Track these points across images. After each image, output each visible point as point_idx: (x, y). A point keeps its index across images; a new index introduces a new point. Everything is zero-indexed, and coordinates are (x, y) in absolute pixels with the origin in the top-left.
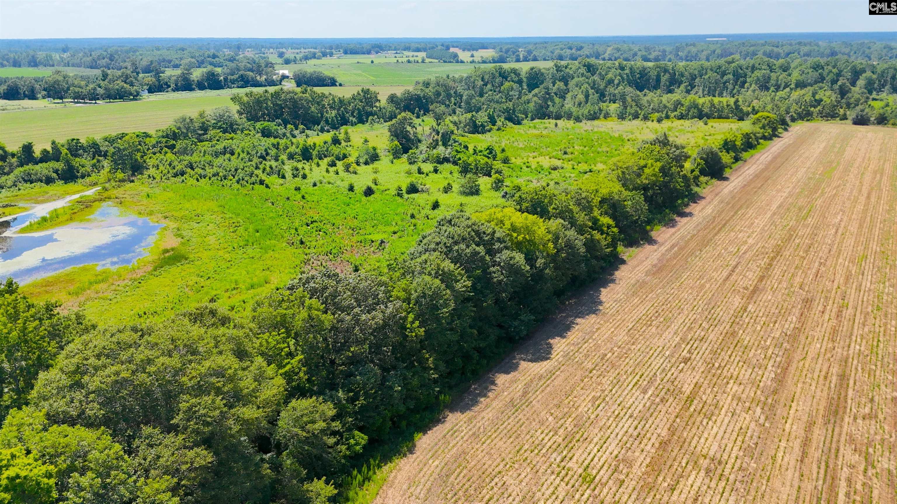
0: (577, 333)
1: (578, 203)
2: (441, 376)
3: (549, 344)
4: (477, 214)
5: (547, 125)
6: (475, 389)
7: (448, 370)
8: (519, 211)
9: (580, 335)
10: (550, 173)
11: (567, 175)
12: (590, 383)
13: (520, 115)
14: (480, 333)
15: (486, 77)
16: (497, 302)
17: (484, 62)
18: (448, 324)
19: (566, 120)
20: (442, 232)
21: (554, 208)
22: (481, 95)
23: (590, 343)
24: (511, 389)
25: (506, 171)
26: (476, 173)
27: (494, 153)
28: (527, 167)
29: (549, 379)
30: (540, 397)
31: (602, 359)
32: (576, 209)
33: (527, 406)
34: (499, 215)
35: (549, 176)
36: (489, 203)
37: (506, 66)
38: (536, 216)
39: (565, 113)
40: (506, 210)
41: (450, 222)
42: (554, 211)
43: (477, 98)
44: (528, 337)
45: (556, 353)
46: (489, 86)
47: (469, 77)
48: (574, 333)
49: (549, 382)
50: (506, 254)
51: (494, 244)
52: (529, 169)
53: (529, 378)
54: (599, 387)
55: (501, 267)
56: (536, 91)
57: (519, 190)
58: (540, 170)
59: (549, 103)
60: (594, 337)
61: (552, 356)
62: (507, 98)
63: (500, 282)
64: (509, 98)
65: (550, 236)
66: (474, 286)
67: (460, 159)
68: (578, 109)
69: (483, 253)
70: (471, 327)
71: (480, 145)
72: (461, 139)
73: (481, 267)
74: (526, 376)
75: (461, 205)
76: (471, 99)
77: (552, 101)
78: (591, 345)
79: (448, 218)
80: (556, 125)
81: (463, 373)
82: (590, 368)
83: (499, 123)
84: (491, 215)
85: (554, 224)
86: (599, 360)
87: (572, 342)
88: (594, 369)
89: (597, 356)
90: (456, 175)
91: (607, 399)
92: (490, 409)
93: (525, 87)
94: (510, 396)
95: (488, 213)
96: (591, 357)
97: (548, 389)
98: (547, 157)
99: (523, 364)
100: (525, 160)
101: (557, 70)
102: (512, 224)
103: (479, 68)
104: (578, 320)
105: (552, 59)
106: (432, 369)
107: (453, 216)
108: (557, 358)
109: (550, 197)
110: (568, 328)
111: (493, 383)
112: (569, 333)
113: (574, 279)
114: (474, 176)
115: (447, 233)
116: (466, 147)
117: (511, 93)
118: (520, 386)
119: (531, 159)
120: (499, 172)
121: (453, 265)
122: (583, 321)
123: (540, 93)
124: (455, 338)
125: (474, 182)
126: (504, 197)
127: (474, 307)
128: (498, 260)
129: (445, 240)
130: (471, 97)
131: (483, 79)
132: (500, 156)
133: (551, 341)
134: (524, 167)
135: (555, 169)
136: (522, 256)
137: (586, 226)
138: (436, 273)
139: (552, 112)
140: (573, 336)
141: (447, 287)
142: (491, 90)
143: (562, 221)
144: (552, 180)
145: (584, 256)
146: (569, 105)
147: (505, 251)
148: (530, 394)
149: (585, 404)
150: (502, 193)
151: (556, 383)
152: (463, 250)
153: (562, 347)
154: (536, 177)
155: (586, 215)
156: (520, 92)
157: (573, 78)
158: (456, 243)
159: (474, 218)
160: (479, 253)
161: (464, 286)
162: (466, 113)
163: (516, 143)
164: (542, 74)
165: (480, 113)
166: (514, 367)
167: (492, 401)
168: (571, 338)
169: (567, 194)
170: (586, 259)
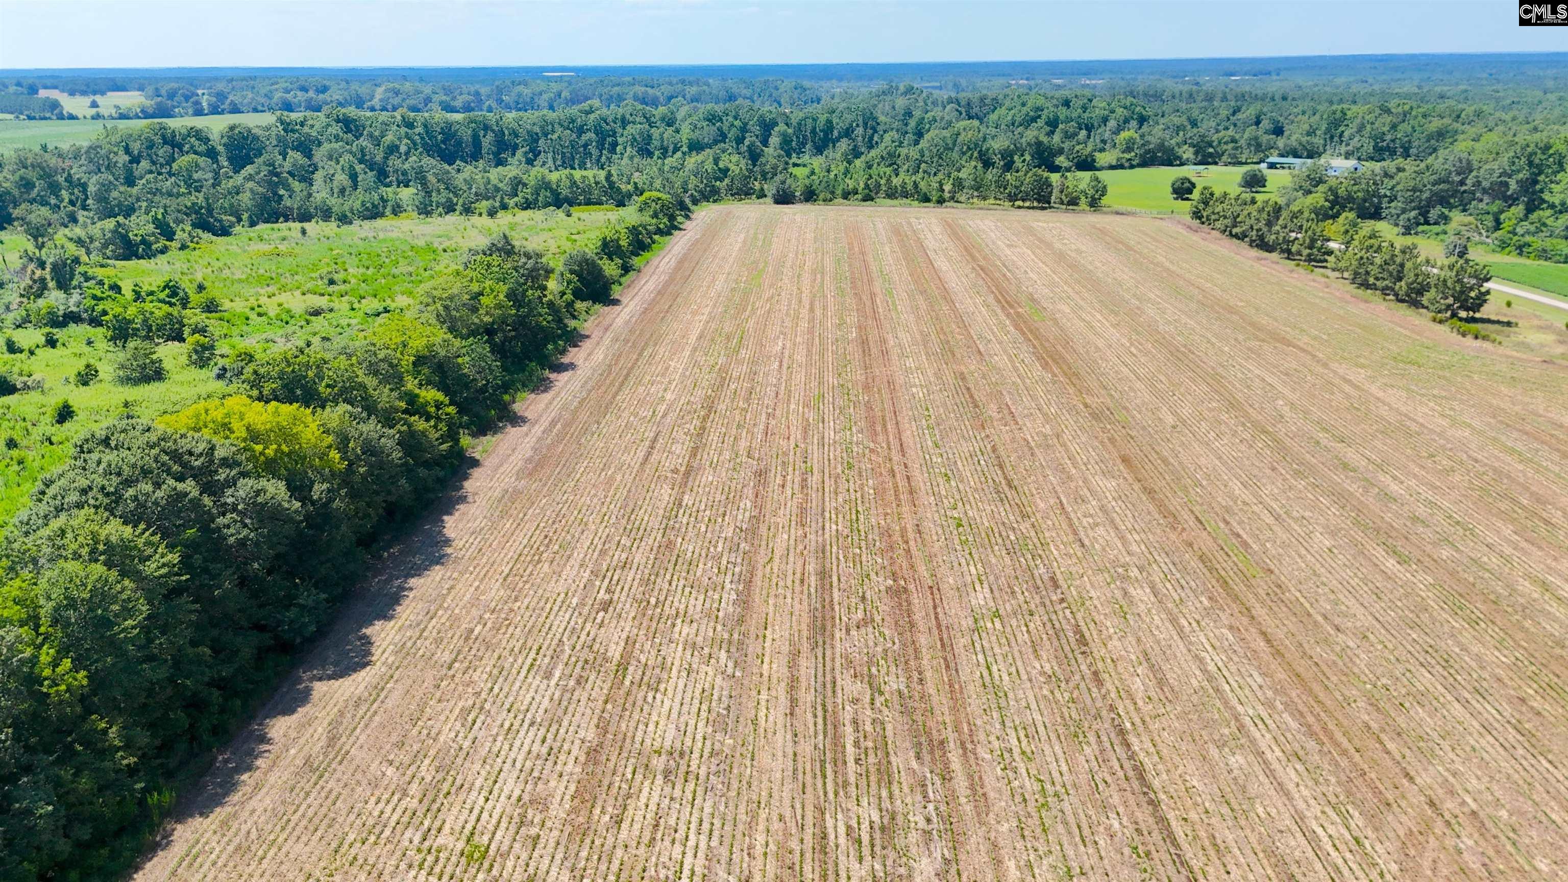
0: (413, 604)
1: (373, 371)
2: (143, 757)
3: (365, 637)
4: (167, 417)
5: (286, 233)
6: (226, 761)
7: (158, 742)
8: (259, 399)
9: (419, 606)
10: (308, 322)
11: (343, 322)
12: (453, 686)
13: (224, 218)
14: (216, 651)
15: (136, 147)
16: (243, 582)
17: (123, 117)
18: (140, 648)
19: (320, 222)
20: (92, 465)
21: (328, 386)
22: (130, 181)
23: (440, 617)
24: (302, 741)
25: (215, 326)
26: (147, 337)
27: (181, 294)
28: (260, 315)
29: (375, 701)
30: (363, 738)
31: (467, 639)
32: (371, 382)
33: (340, 763)
34: (218, 415)
35: (309, 328)
36: (188, 392)
37: (174, 124)
38: (296, 405)
39: (316, 208)
40: (229, 402)
41: (106, 442)
42: (329, 390)
43: (122, 189)
44: (322, 632)
45: (380, 651)
46: (144, 164)
47: (93, 148)
48: (408, 606)
49: (375, 706)
50: (245, 487)
51: (216, 472)
52: (264, 318)
53: (336, 710)
54: (470, 690)
55: (240, 513)
56: (249, 169)
57: (250, 361)
58: (286, 318)
59: (282, 192)
60: (446, 605)
61: (373, 659)
62: (189, 186)
63: (242, 543)
64: (193, 186)
65: (330, 439)
66: (186, 563)
67: (105, 313)
68: (340, 201)
69: (195, 493)
70: (194, 643)
71: (147, 280)
72: (100, 273)
73: (196, 521)
74: (328, 708)
75: (126, 405)
76: (108, 191)
77: (288, 187)
78: (443, 620)
79: (100, 434)
80: (304, 232)
81: (193, 739)
82: (448, 661)
83: (179, 235)
84: (197, 416)
85: (335, 416)
86: (461, 642)
87: (408, 622)
88: (455, 661)
89: (456, 637)
90: (102, 345)
91: (487, 706)
92: (264, 790)
93: (226, 164)
94: (302, 755)
95: (190, 411)
96: (446, 641)
97: (377, 718)
98: (297, 293)
99: (320, 688)
100: (253, 302)
101: (285, 130)
102: (247, 429)
103: (115, 128)
104: (413, 582)
105: (271, 109)
106: (119, 749)
107: (112, 430)
108: (383, 659)
109: (318, 367)
110: (396, 599)
111: (264, 739)
112: (399, 609)
113: (391, 511)
114: (147, 344)
115: (103, 465)
116: (116, 288)
117: (196, 176)
118: (320, 730)
119: (263, 300)
120: (202, 331)
121: (129, 529)
122: (422, 580)
123: (258, 173)
124: (163, 673)
125: (146, 356)
126: (220, 377)
127: (193, 602)
128: (230, 500)
129: (99, 481)
130: (106, 188)
131: (127, 150)
132: (195, 298)
133: (368, 631)
134: (253, 316)
135: (317, 313)
136: (282, 485)
137: (397, 410)
138: (92, 552)
139: (291, 209)
140: (408, 612)
141: (123, 574)
142: (151, 172)
143: (349, 407)
144: (315, 334)
145: (402, 465)
146: (321, 193)
147: (241, 482)
148: (344, 739)
149: (450, 725)
150: (216, 371)
151: (389, 703)
152: (147, 495)
153: (391, 636)
154: (281, 332)
155: (391, 390)
156: (217, 173)
157: (320, 144)
158: (128, 483)
159: (160, 427)
160: (186, 494)
161: (164, 565)
162: (100, 219)
163: (227, 271)
164: (256, 138)
165: (133, 217)
166: (304, 697)
167: (265, 774)
168: (404, 616)
169: (349, 356)
170: (407, 470)
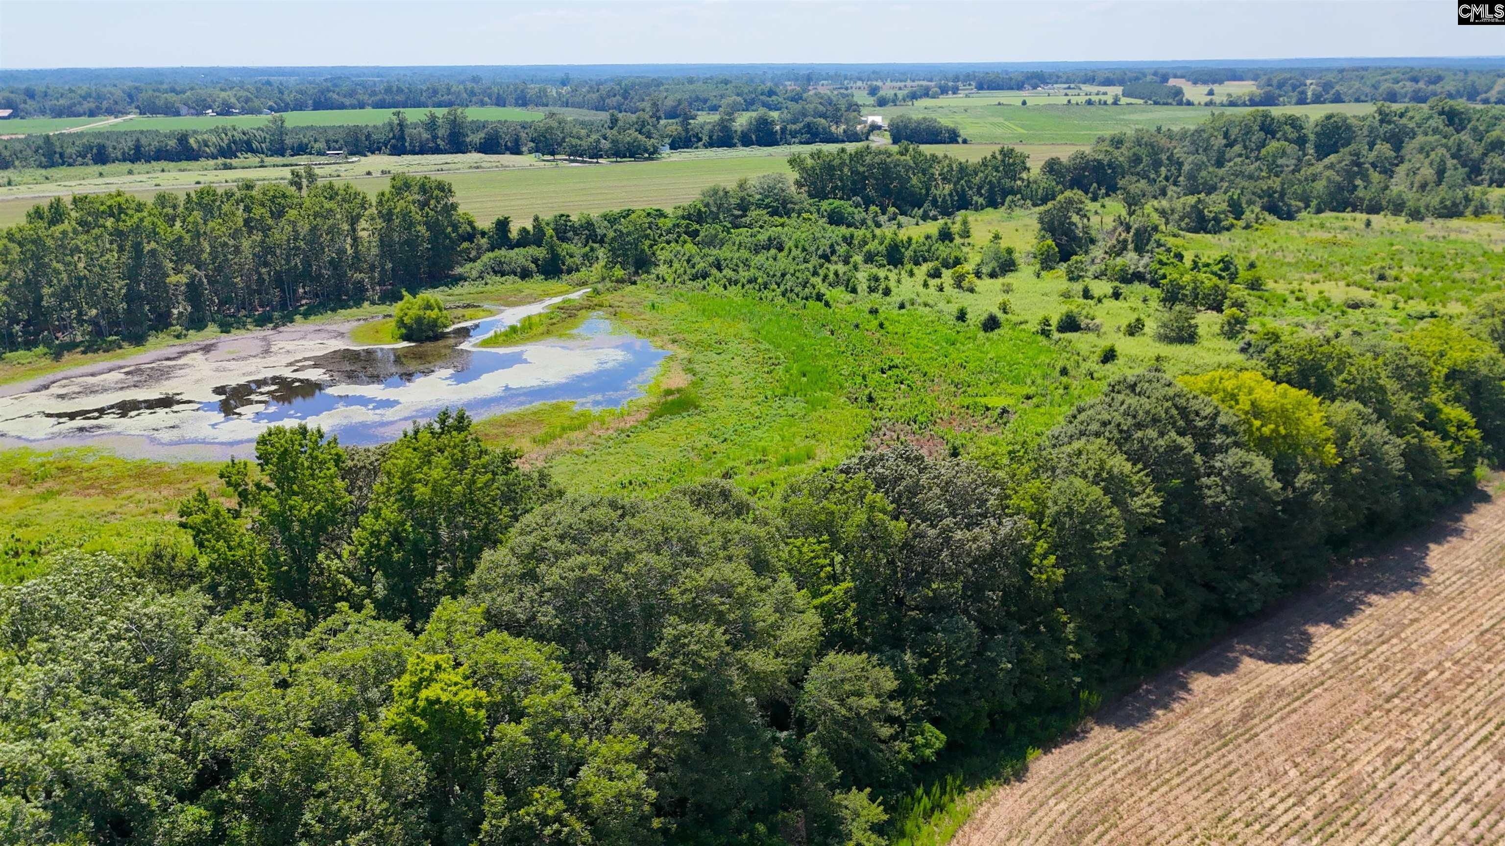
0: (1367, 622)
1: (1398, 374)
2: (1086, 657)
3: (1305, 633)
4: (1187, 377)
5: (1350, 223)
6: (1148, 692)
7: (1100, 650)
8: (1272, 379)
9: (1374, 626)
10: (1343, 313)
11: (1381, 320)
12: (1385, 720)
13: (1293, 202)
14: (1167, 593)
15: (1234, 132)
16: (1208, 541)
17: (1232, 104)
18: (1109, 568)
19: (1389, 216)
20: (1116, 404)
21: (1345, 381)
22: (1220, 164)
23: (1393, 646)
24: (1218, 705)
25: (1253, 303)
26: (1193, 304)
27: (1233, 269)
28: (1298, 299)
29: (1298, 699)
30: (1275, 729)
31: (1416, 679)
32: (1391, 385)
33: (1247, 741)
34: (1229, 385)
35: (1343, 320)
36: (1211, 359)
37: (1276, 112)
38: (1305, 391)
39: (1389, 202)
40: (1246, 376)
41: (1132, 387)
42: (1345, 385)
43: (1211, 169)
44: (1265, 613)
45: (1318, 653)
46: (1237, 148)
47: (1199, 131)
48: (1361, 621)
49: (1297, 704)
50: (1235, 456)
51: (1214, 436)
52: (1301, 303)
53: (1257, 691)
54: (1403, 732)
55: (1224, 479)
56: (1332, 158)
57: (1275, 342)
58: (1323, 305)
59: (1358, 182)
60: (1403, 635)
61: (1310, 658)
62: (1270, 171)
63: (1217, 506)
64: (1274, 169)
65: (1330, 432)
66: (1164, 510)
67: (1164, 277)
68: (1418, 196)
69: (1190, 450)
70: (1152, 580)
71: (1207, 253)
72: (1171, 241)
73: (1183, 475)
74: (1250, 686)
75: (1158, 359)
76: (1199, 170)
77: (1366, 178)
78: (1395, 650)
79: (1131, 379)
80: (1368, 224)
81: (1127, 660)
82: (1388, 693)
83: (1248, 215)
84: (1212, 381)
85: (1342, 411)
86: (1409, 680)
87: (1355, 637)
88: (1396, 696)
89: (1405, 673)
90: (1154, 304)
91: (1418, 758)
92: (1172, 732)
93: (1311, 151)
94: (1214, 717)
95: (1208, 377)
96: (1391, 672)
97: (1295, 717)
98: (1342, 284)
99: (1248, 664)
100: (1295, 285)
101: (1382, 121)
102: (1253, 404)
103: (1222, 115)
104: (1374, 598)
105: (1374, 100)
106: (1070, 643)
107: (1140, 379)
108: (1319, 662)
109: (1340, 360)
110: (1350, 610)
111: (1184, 687)
112: (1350, 620)
113: (1372, 520)
114: (1190, 309)
115: (1125, 406)
116: (1180, 257)
117: (1280, 161)
118: (1237, 702)
119: (1306, 285)
120: (1239, 305)
121: (1129, 465)
122: (1384, 601)
123: (1340, 162)
124: (1120, 595)
125: (1187, 319)
126: (1243, 350)
127: (1161, 545)
128: (1218, 464)
129: (1118, 418)
130: (1199, 167)
131: (1226, 135)
132: (1243, 274)
133: (1312, 630)
134: (1291, 299)
135: (1356, 306)
136: (1269, 463)
137: (1411, 420)
138: (1096, 475)
139: (1362, 200)
140: (1359, 627)
141: (1114, 502)
142: (1240, 155)
143: (1361, 407)
144: (1347, 326)
145: (1399, 477)
146: (1399, 186)
147: (1234, 450)
148: (1256, 721)
149: (1369, 758)
150: (1241, 344)
151: (1312, 708)
152: (1151, 440)
153: (1333, 644)
154: (1313, 318)
155: (1412, 399)
156: (1299, 160)
157: (1414, 135)
158: (1139, 426)
159: (1180, 384)
160: (1182, 449)
161: (1147, 505)
162: (1185, 195)
163: (1280, 254)
164: (1349, 128)
165: (1213, 196)
166: (1231, 666)
167: (1178, 718)
168: (1354, 629)
169: (1376, 356)
170: (1402, 483)
